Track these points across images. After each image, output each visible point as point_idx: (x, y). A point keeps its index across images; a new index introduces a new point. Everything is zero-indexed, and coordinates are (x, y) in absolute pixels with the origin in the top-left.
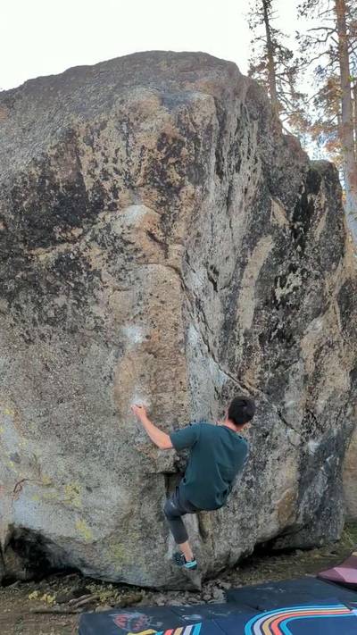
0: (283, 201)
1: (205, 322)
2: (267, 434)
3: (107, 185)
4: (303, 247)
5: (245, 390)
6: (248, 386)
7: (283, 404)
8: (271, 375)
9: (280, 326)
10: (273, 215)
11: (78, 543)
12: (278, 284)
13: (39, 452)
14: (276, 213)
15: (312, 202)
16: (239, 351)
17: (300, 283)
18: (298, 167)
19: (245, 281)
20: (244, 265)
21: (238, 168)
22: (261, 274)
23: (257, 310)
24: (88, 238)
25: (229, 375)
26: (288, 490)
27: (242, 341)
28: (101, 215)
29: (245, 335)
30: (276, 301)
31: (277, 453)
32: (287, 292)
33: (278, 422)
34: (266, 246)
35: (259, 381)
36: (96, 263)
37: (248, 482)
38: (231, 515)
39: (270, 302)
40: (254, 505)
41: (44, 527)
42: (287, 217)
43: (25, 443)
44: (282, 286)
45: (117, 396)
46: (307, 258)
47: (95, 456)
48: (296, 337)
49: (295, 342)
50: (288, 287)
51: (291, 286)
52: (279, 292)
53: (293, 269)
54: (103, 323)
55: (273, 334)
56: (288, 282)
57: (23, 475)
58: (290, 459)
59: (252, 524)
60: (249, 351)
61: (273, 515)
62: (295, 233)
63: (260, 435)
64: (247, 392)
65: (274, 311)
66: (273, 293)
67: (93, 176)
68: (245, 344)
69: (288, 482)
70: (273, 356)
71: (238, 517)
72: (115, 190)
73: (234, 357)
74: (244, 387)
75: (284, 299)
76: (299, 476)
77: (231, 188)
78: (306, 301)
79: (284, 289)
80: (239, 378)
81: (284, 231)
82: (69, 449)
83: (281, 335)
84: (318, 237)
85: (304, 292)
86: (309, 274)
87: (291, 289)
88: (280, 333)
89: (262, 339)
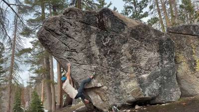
39: (103, 47)
44: (105, 42)
56: (106, 40)
60: (102, 59)
78: (116, 42)
84: (110, 26)
85: (113, 40)
86: (113, 36)
87: (108, 41)
88: (110, 52)
89: (105, 55)
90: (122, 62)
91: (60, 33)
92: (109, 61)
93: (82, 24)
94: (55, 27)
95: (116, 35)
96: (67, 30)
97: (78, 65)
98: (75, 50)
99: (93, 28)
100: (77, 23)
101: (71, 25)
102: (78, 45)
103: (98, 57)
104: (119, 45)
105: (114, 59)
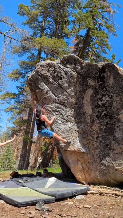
29: (90, 116)
39: (98, 106)
44: (101, 101)
56: (103, 99)
60: (93, 121)
68: (91, 119)
78: (115, 104)
84: (111, 85)
85: (112, 102)
86: (112, 96)
87: (105, 101)
88: (105, 114)
89: (98, 117)
90: (117, 129)
91: (52, 81)
92: (102, 125)
93: (79, 76)
94: (48, 74)
95: (116, 96)
96: (61, 79)
97: (64, 120)
98: (65, 103)
99: (91, 82)
100: (73, 73)
101: (66, 74)
102: (69, 99)
103: (89, 118)
104: (118, 109)
105: (107, 124)
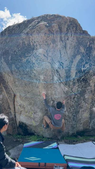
0: (83, 46)
1: (60, 75)
2: (80, 104)
3: (35, 44)
4: (90, 58)
5: (73, 93)
6: (74, 92)
7: (85, 97)
8: (81, 89)
9: (83, 77)
10: (81, 50)
11: (33, 126)
12: (82, 67)
13: (24, 104)
14: (81, 49)
15: (92, 46)
16: (71, 83)
17: (89, 67)
18: (87, 38)
19: (73, 66)
20: (72, 62)
21: (68, 39)
22: (77, 64)
23: (76, 73)
24: (32, 56)
25: (68, 89)
26: (86, 119)
27: (72, 80)
28: (34, 51)
30: (82, 71)
31: (83, 109)
32: (85, 69)
33: (83, 102)
34: (79, 57)
35: (77, 91)
36: (34, 61)
37: (74, 115)
38: (69, 123)
40: (76, 121)
41: (26, 122)
42: (85, 50)
43: (22, 102)
45: (39, 92)
46: (91, 60)
47: (35, 105)
48: (88, 80)
49: (88, 82)
50: (85, 67)
51: (86, 67)
52: (83, 69)
53: (87, 63)
54: (36, 75)
55: (81, 79)
57: (21, 110)
58: (87, 111)
59: (75, 126)
61: (81, 125)
62: (87, 54)
63: (77, 104)
64: (74, 93)
65: (81, 73)
66: (81, 69)
67: (32, 42)
69: (86, 117)
70: (81, 85)
71: (71, 124)
72: (37, 45)
73: (70, 84)
74: (73, 92)
75: (84, 71)
76: (90, 116)
77: (66, 44)
79: (84, 68)
80: (71, 90)
81: (84, 54)
82: (30, 104)
83: (83, 80)
